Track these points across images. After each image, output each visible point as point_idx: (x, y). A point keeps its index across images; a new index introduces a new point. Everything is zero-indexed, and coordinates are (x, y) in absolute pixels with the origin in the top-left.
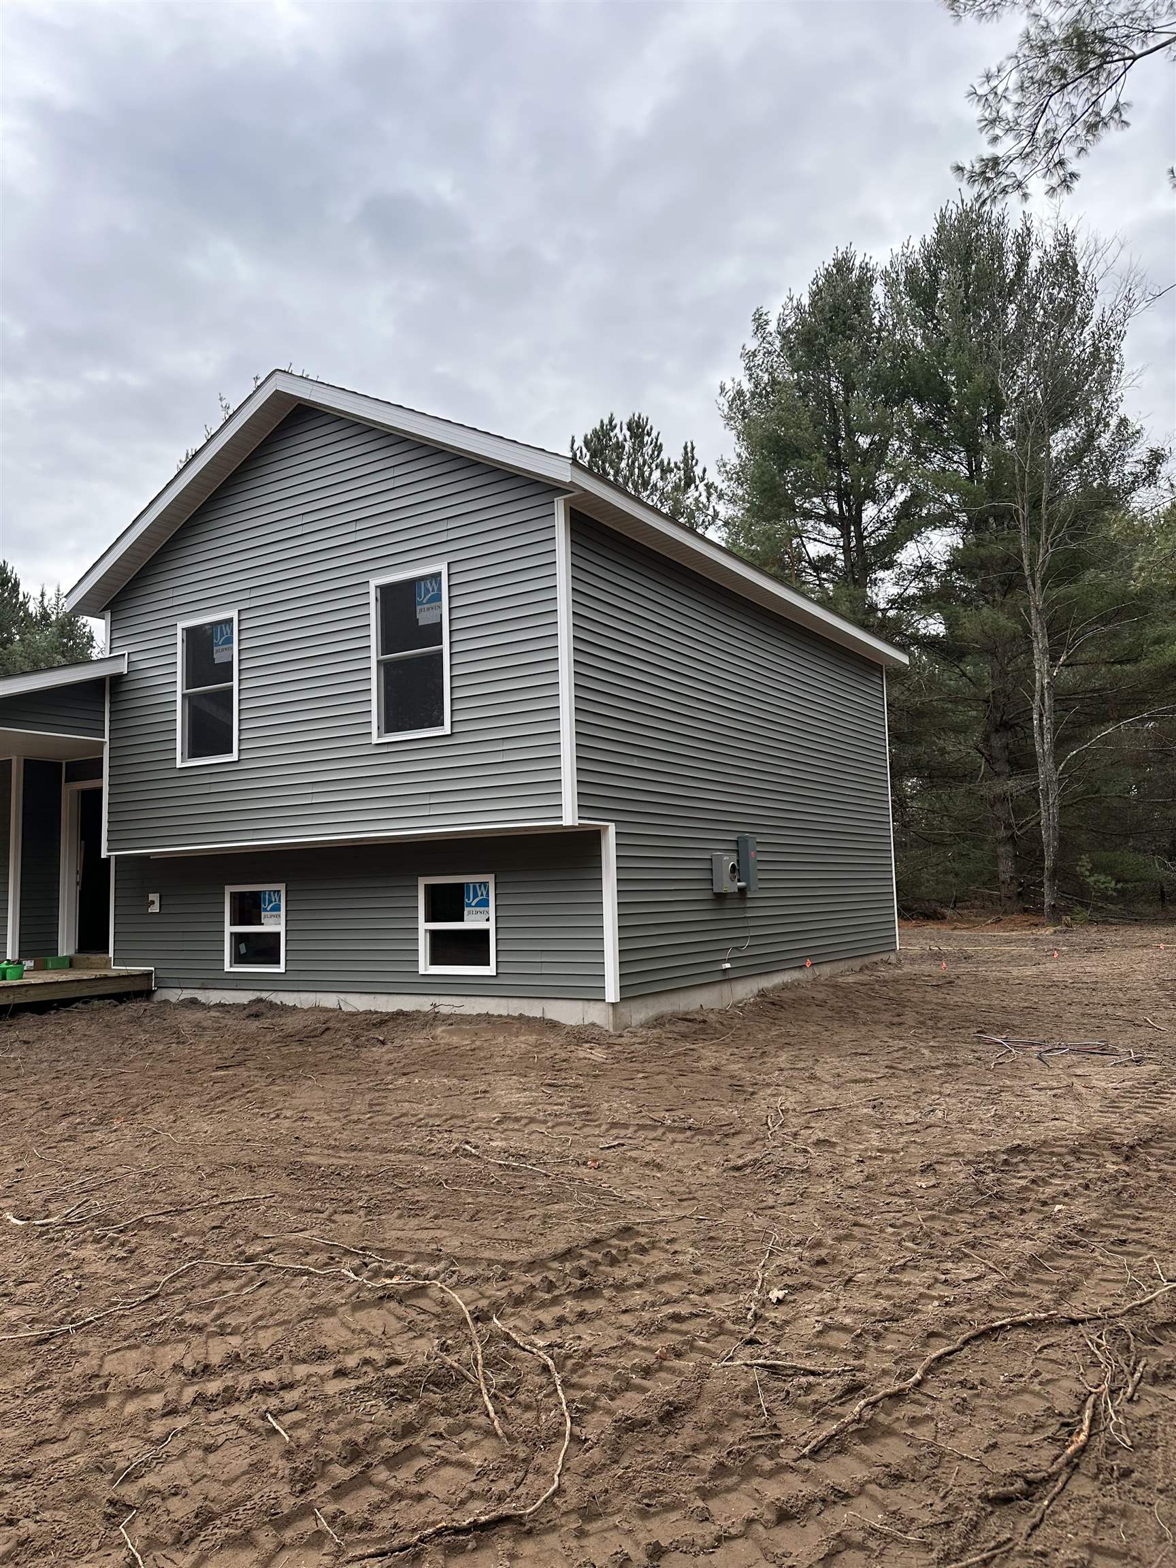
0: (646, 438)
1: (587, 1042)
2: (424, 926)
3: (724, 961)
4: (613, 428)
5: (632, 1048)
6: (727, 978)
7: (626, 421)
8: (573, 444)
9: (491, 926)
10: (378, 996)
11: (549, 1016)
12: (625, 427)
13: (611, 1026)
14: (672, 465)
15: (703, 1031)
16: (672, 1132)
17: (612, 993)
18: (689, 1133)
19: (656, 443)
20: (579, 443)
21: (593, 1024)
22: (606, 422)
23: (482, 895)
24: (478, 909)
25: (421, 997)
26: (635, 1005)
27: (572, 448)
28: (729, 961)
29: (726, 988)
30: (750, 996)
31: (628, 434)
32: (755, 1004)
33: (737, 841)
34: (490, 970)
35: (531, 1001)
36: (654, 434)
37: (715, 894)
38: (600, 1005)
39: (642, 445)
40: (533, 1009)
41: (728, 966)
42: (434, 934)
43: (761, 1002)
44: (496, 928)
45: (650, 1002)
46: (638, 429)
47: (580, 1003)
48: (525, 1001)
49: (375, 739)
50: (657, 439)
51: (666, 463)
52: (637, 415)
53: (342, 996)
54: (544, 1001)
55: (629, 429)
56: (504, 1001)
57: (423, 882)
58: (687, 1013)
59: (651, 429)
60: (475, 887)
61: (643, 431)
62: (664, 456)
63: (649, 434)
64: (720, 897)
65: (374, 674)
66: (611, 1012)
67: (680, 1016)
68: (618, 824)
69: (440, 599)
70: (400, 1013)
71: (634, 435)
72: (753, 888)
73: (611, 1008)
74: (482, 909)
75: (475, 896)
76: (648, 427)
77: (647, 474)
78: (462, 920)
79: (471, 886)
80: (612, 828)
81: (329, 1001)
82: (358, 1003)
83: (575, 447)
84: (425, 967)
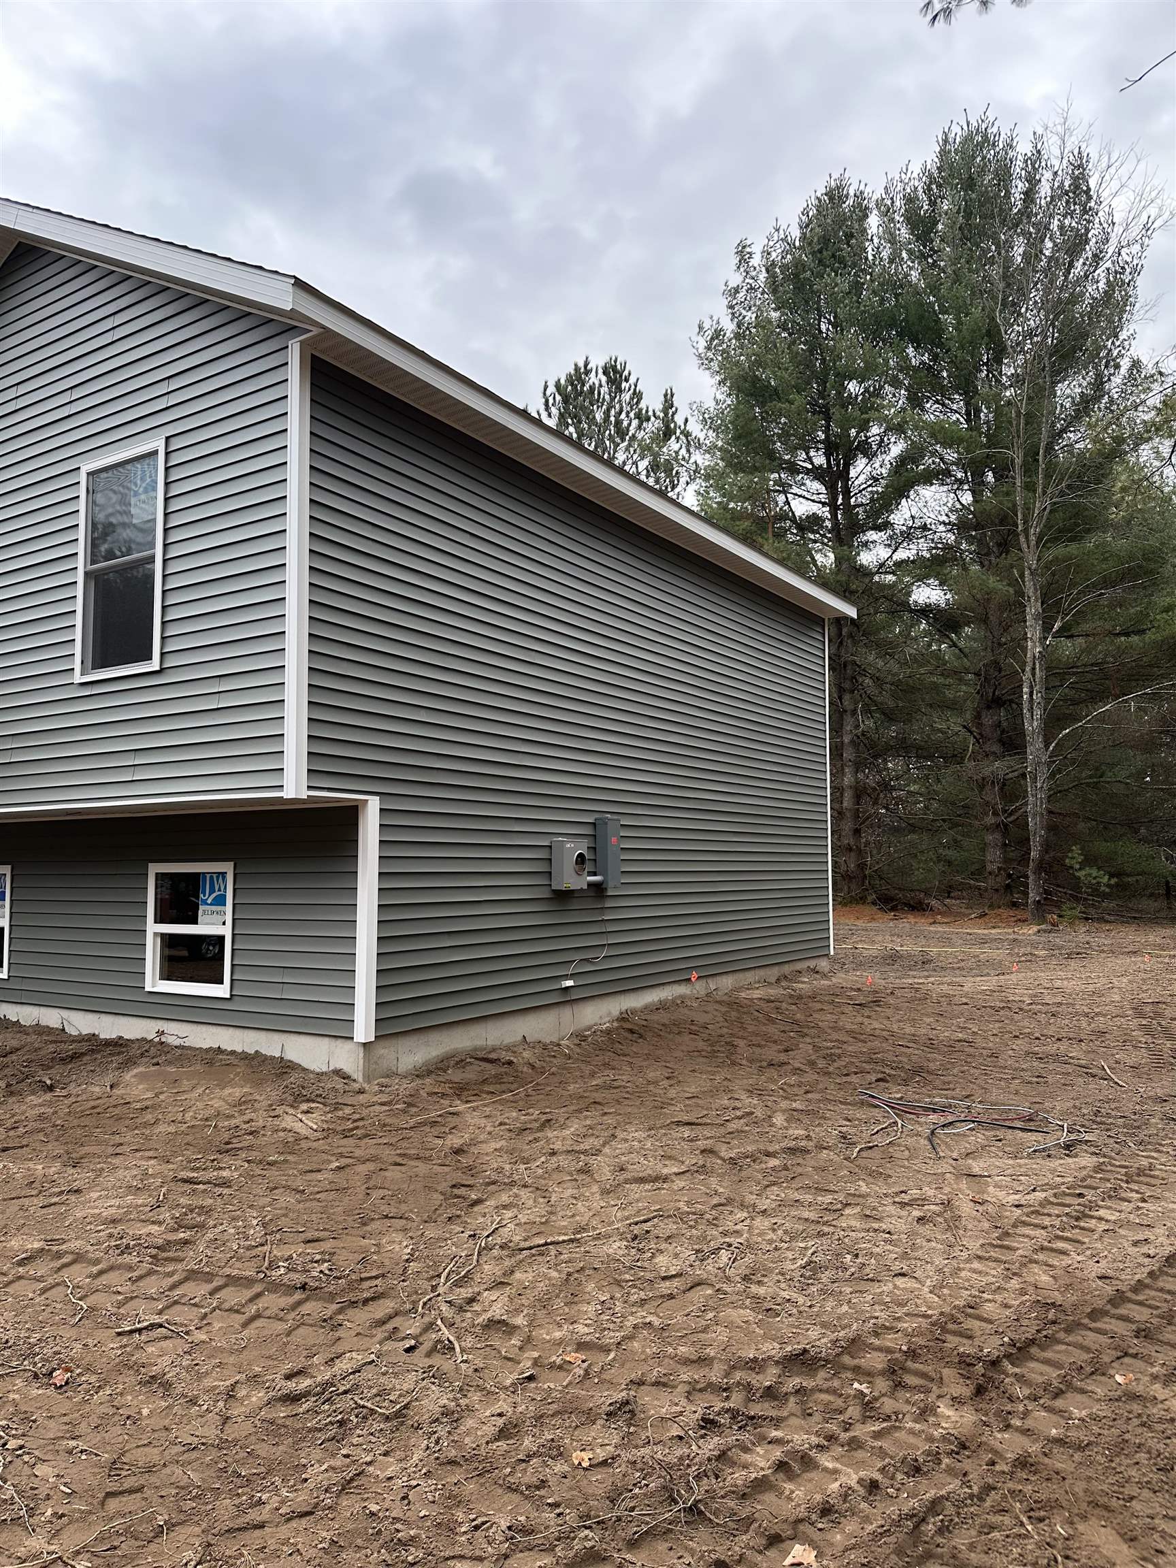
0: (624, 384)
1: (308, 1101)
2: (153, 929)
3: (566, 977)
4: (587, 372)
5: (365, 1112)
6: (567, 999)
7: (601, 364)
8: (545, 390)
9: (226, 931)
10: (103, 1017)
11: (292, 1055)
12: (600, 371)
13: (361, 1074)
14: (650, 413)
15: (498, 1079)
17: (364, 1027)
19: (635, 390)
20: (551, 389)
21: (338, 1072)
22: (581, 364)
23: (219, 890)
24: (214, 908)
25: (149, 1021)
26: (404, 1044)
27: (545, 394)
28: (572, 976)
29: (566, 1013)
30: (607, 1019)
31: (604, 379)
32: (608, 1032)
33: (594, 824)
34: (222, 991)
35: (271, 1035)
36: (632, 380)
37: (554, 891)
38: (348, 1045)
39: (620, 390)
40: (270, 1045)
41: (570, 983)
42: (169, 941)
43: (617, 1028)
44: (234, 935)
45: (434, 1037)
46: (615, 374)
47: (326, 1040)
48: (263, 1035)
49: (78, 678)
50: (636, 386)
51: (644, 412)
52: (614, 358)
53: (65, 1013)
54: (284, 1037)
55: (604, 373)
56: (238, 1032)
57: (154, 869)
58: (494, 1050)
59: (630, 374)
60: (211, 878)
61: (621, 376)
62: (643, 405)
63: (627, 380)
64: (563, 896)
65: (79, 591)
66: (361, 1055)
67: (481, 1054)
68: (383, 796)
69: (155, 489)
70: (119, 1044)
71: (610, 381)
72: (611, 884)
73: (361, 1050)
74: (219, 908)
75: (212, 891)
76: (626, 373)
77: (625, 423)
78: (194, 920)
79: (208, 876)
80: (373, 806)
81: (51, 1018)
82: (81, 1024)
83: (548, 393)
84: (154, 983)
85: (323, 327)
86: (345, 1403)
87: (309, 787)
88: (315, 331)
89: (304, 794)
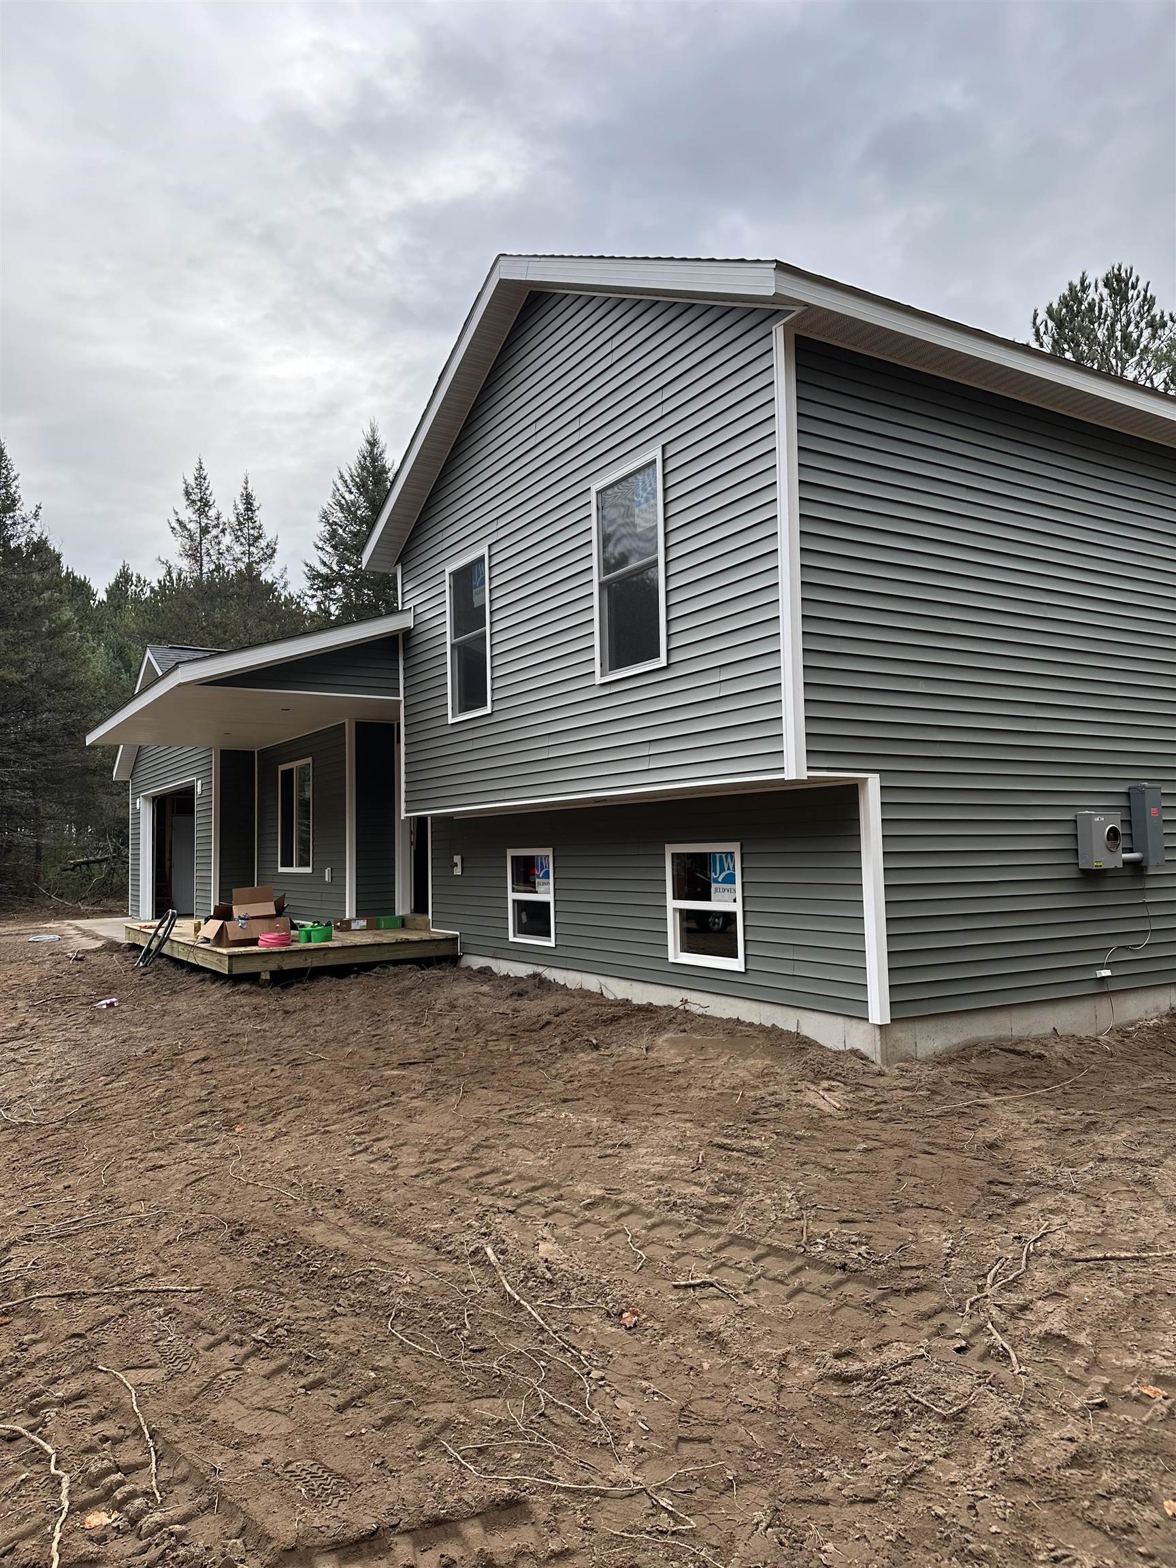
0: (1131, 293)
1: (828, 1078)
2: (673, 905)
3: (1102, 966)
4: (1084, 288)
5: (887, 1096)
6: (1104, 991)
7: (1101, 275)
8: (1035, 319)
9: (737, 908)
10: (634, 983)
11: (805, 1032)
12: (1101, 284)
13: (879, 1056)
14: (1167, 318)
15: (1029, 1073)
16: (815, 1268)
17: (878, 1009)
18: (839, 1275)
19: (1145, 296)
20: (1042, 316)
21: (855, 1052)
22: (1077, 282)
23: (729, 869)
24: (725, 886)
25: (673, 990)
26: (921, 1029)
27: (1034, 323)
28: (1108, 966)
29: (1104, 1006)
30: (1155, 1014)
31: (1105, 292)
32: (1157, 1029)
33: (1128, 794)
34: (737, 964)
35: (785, 1010)
36: (1141, 286)
37: (1083, 871)
38: (863, 1026)
39: (1125, 300)
40: (787, 1020)
41: (1106, 973)
42: (686, 915)
43: (1168, 1026)
44: (744, 912)
45: (954, 1024)
46: (1118, 285)
47: (840, 1019)
48: (777, 1009)
49: (598, 680)
50: (1146, 291)
51: (1158, 318)
52: (1117, 266)
53: (603, 979)
54: (799, 1012)
55: (1106, 285)
56: (754, 1005)
57: (670, 849)
58: (1021, 1041)
59: (1137, 280)
60: (721, 858)
61: (1127, 284)
62: (1156, 311)
63: (1134, 287)
64: (1093, 877)
65: (595, 601)
66: (878, 1037)
67: (1006, 1045)
68: (882, 773)
69: (655, 497)
70: (648, 1010)
71: (1113, 293)
72: (1152, 861)
73: (878, 1032)
74: (730, 886)
75: (722, 870)
76: (1133, 279)
77: (1135, 336)
78: (708, 898)
79: (718, 856)
80: (874, 783)
81: (591, 983)
82: (617, 989)
83: (1038, 321)
84: (677, 955)
85: (806, 304)
86: (899, 1394)
87: (809, 768)
88: (798, 310)
89: (805, 775)
